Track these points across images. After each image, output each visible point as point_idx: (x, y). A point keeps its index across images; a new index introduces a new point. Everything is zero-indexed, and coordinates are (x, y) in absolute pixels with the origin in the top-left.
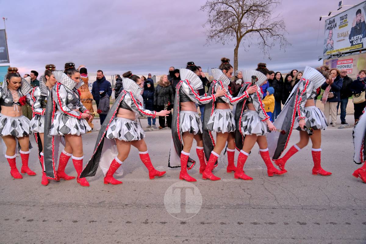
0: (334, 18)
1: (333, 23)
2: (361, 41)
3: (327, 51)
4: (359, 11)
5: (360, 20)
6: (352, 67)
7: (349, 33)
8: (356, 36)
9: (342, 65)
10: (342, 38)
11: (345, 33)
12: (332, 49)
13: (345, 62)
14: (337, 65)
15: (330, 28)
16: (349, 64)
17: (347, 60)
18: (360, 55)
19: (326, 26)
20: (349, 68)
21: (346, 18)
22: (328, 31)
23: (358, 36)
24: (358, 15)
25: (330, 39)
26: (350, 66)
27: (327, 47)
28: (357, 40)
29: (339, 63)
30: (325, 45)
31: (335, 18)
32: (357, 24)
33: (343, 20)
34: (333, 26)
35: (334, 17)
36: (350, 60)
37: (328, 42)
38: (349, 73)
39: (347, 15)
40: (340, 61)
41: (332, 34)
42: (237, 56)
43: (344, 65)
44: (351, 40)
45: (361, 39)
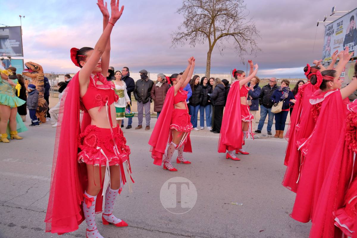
0: (332, 24)
1: (331, 29)
2: (352, 49)
3: (325, 58)
4: (352, 18)
5: (353, 27)
6: (344, 75)
7: (344, 40)
8: (349, 44)
10: (337, 45)
11: (340, 41)
12: (329, 55)
15: (329, 35)
18: (351, 63)
19: (325, 32)
21: (342, 24)
22: (327, 37)
23: (350, 44)
24: (351, 22)
25: (328, 45)
27: (325, 54)
28: (349, 47)
30: (324, 51)
31: (334, 24)
32: (350, 31)
33: (339, 26)
34: (331, 32)
35: (333, 22)
37: (326, 49)
39: (342, 21)
41: (330, 40)
42: (210, 59)
44: (344, 48)
45: (353, 46)
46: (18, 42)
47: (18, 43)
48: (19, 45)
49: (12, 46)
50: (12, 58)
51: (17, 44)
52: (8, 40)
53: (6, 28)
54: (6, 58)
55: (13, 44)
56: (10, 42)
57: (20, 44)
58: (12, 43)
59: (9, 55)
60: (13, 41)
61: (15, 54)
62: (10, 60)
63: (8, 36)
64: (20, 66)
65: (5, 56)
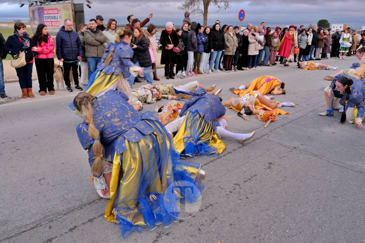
9: (49, 15)
13: (51, 12)
14: (44, 15)
16: (55, 15)
17: (52, 9)
18: (64, 4)
20: (56, 20)
26: (57, 18)
29: (45, 12)
36: (56, 9)
38: (57, 26)
40: (46, 10)
43: (51, 15)
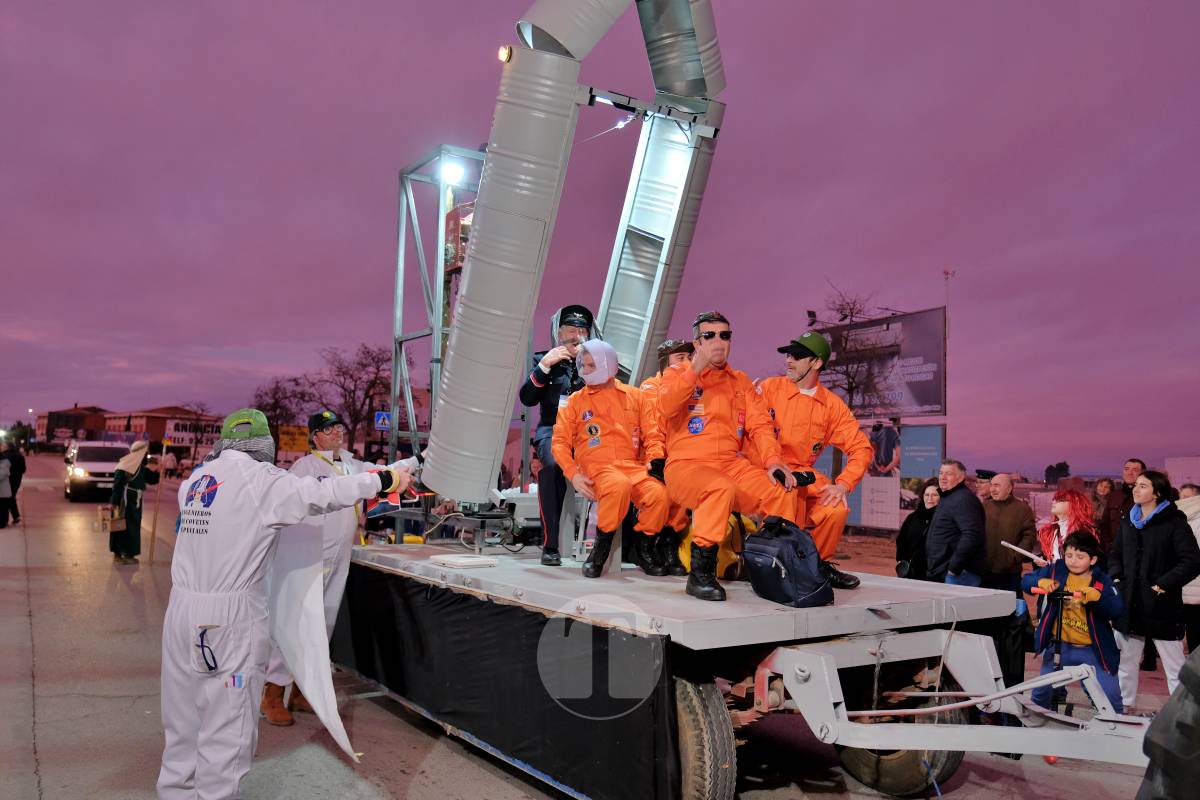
46: (933, 362)
47: (932, 367)
48: (934, 373)
49: (909, 378)
50: (903, 421)
51: (925, 372)
52: (896, 359)
53: (894, 318)
54: (886, 422)
55: (911, 374)
56: (903, 366)
57: (939, 367)
58: (912, 370)
59: (895, 410)
60: (912, 361)
61: (916, 408)
62: (896, 429)
63: (897, 345)
64: (931, 451)
65: (885, 415)
